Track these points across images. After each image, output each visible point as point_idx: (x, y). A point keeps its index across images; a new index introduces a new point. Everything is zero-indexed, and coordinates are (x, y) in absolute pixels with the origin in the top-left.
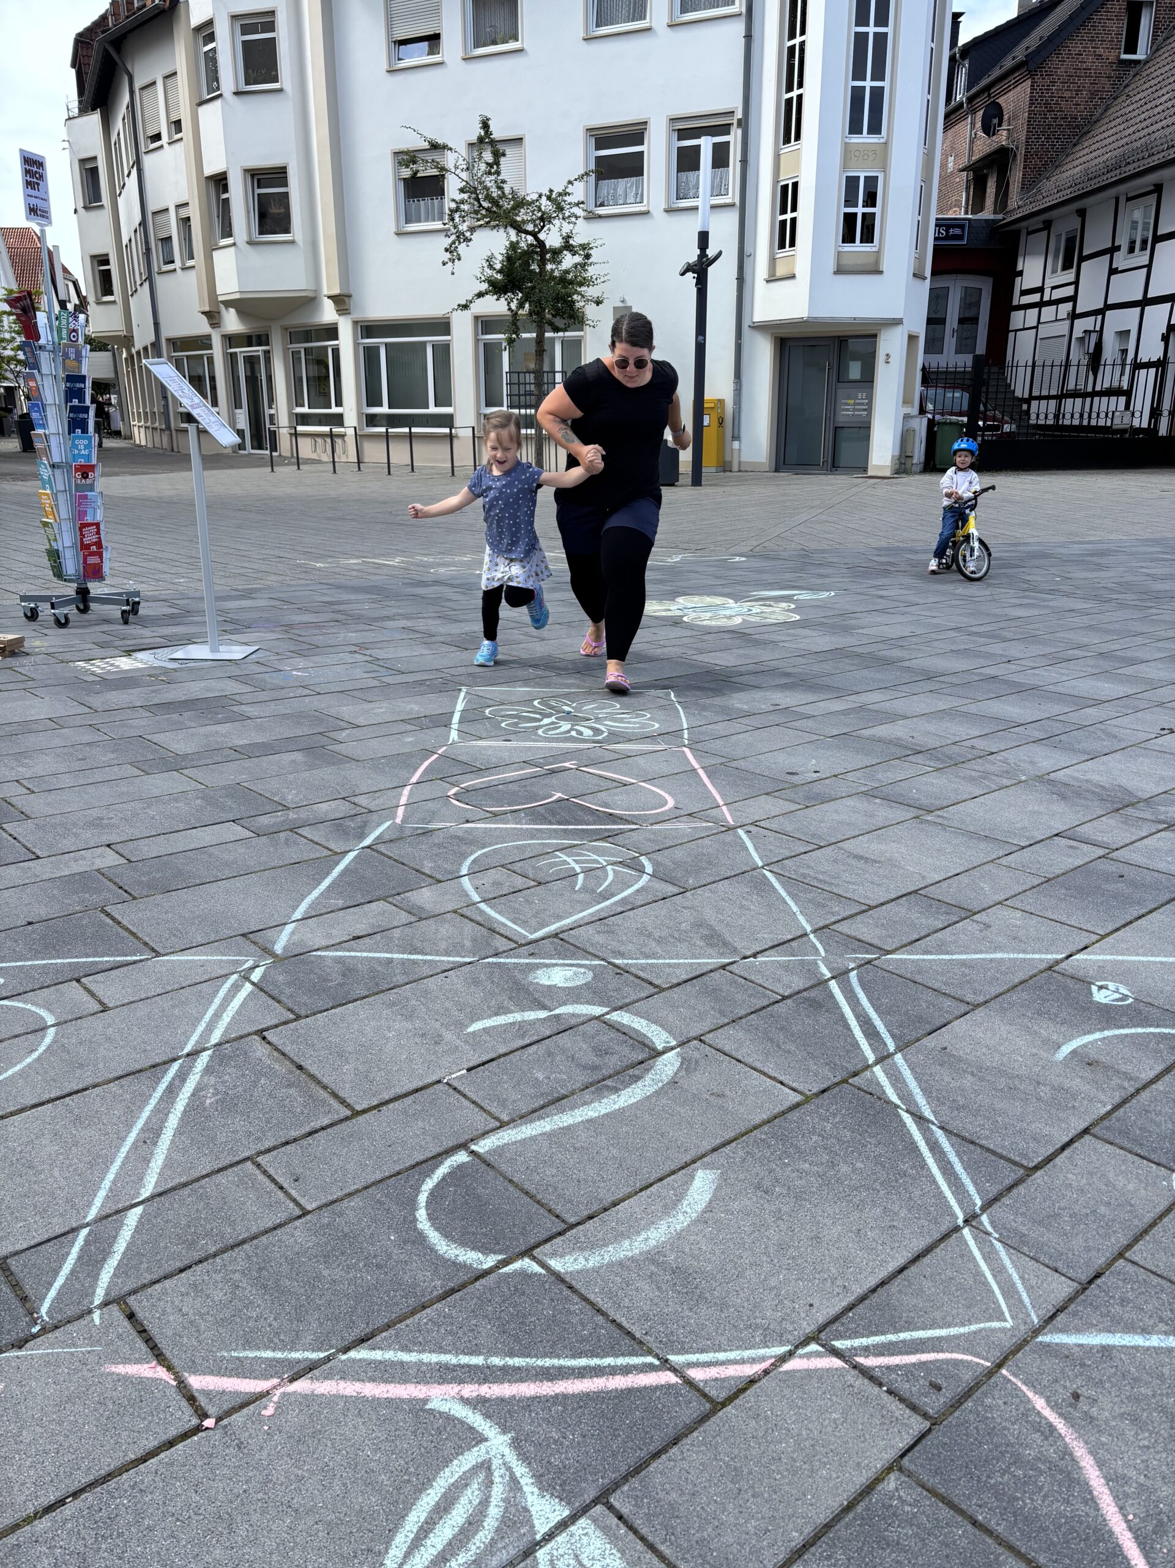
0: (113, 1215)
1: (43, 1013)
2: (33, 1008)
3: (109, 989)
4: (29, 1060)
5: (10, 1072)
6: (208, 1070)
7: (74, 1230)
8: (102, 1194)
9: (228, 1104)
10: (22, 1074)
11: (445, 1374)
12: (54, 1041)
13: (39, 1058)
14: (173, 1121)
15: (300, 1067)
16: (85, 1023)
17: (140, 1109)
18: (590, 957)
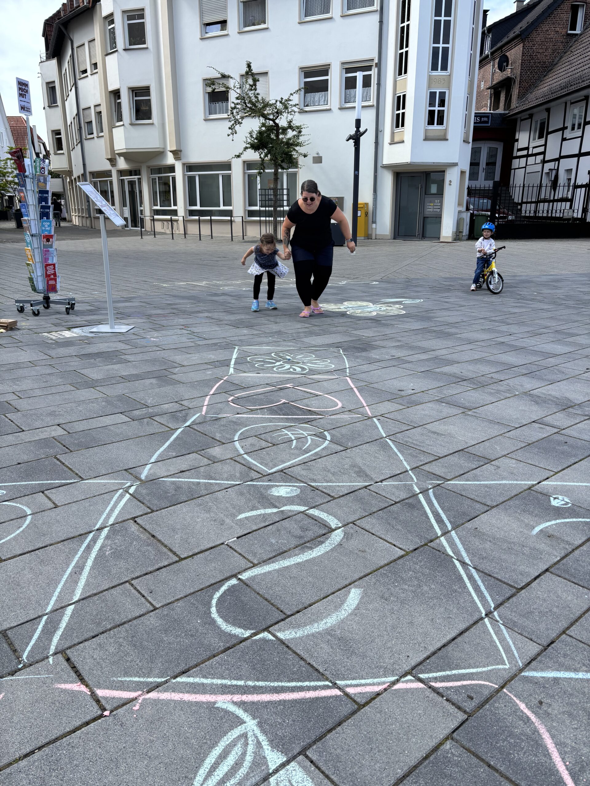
0: (60, 609)
1: (25, 508)
2: (20, 506)
3: (58, 496)
4: (18, 532)
5: (9, 538)
6: (107, 537)
7: (40, 617)
8: (54, 599)
9: (117, 554)
10: (15, 539)
11: (225, 690)
12: (31, 522)
13: (23, 531)
14: (90, 563)
15: (153, 536)
16: (46, 513)
17: (74, 556)
18: (299, 482)
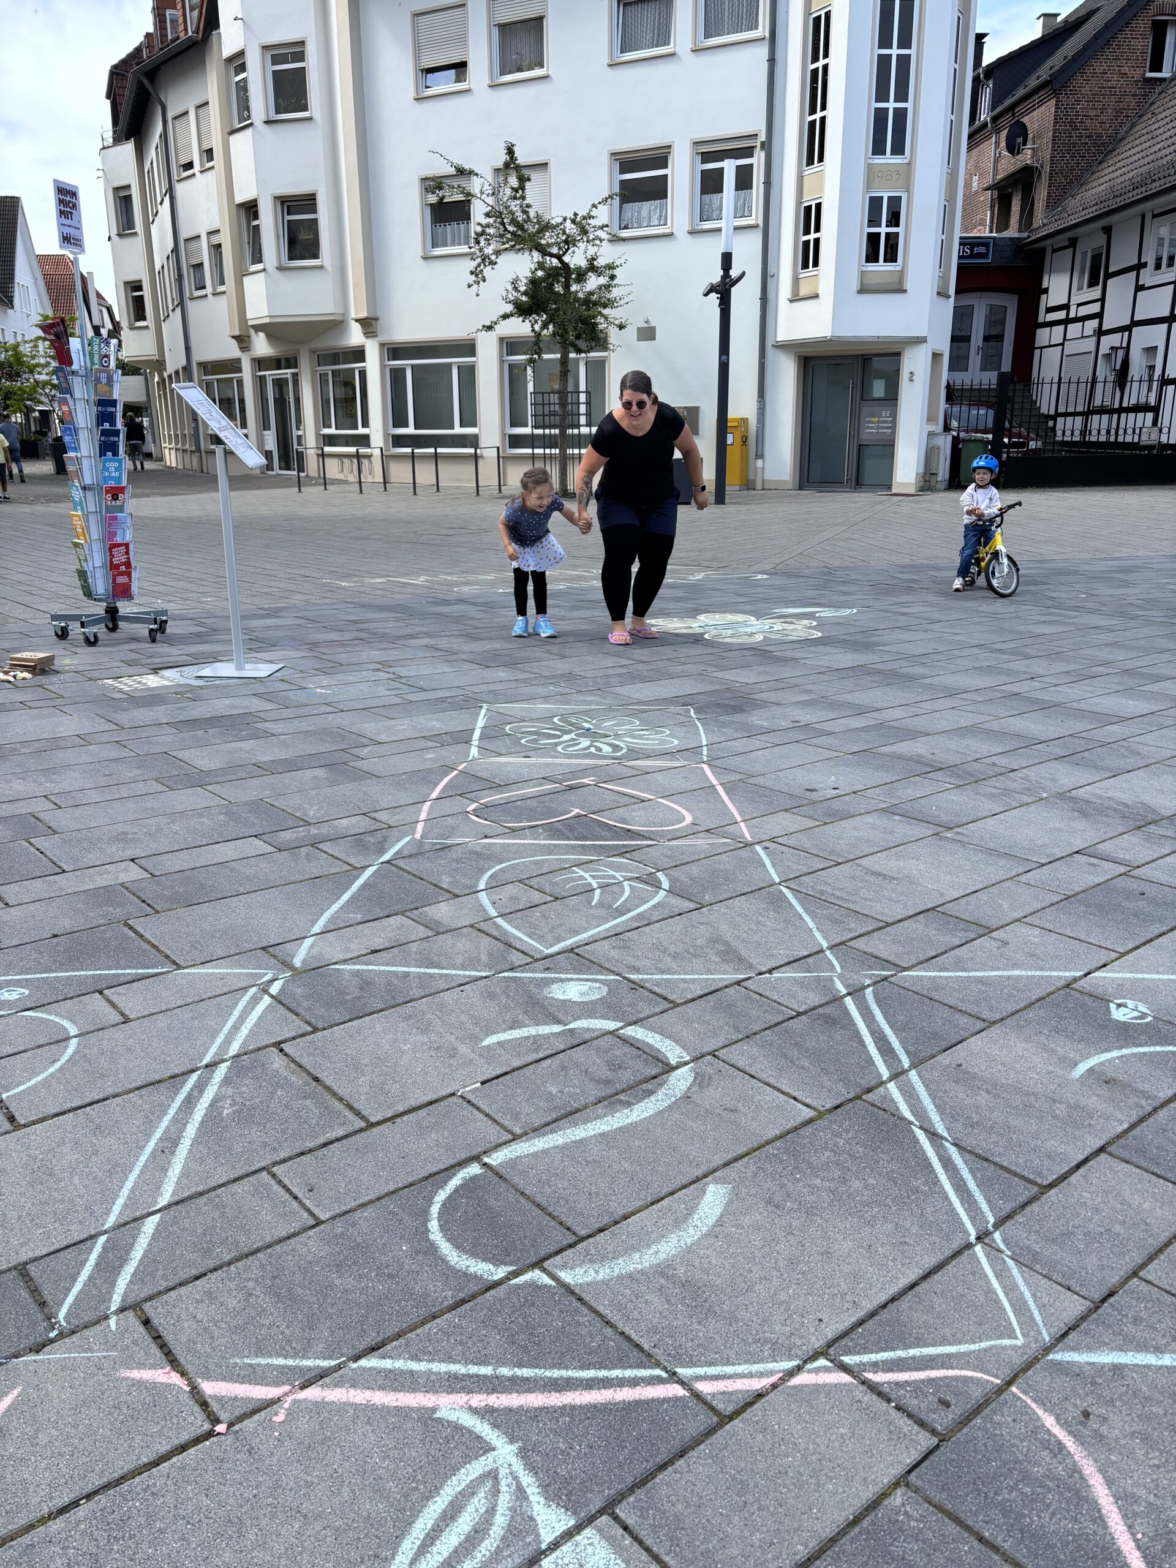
0: (131, 1223)
1: (66, 1023)
2: (57, 1019)
3: (131, 1000)
4: (52, 1070)
5: (33, 1082)
6: (226, 1081)
7: (93, 1237)
8: (120, 1202)
9: (245, 1115)
10: (45, 1083)
11: (454, 1384)
12: (77, 1052)
13: (61, 1069)
14: (191, 1131)
15: (316, 1079)
16: (107, 1034)
17: (159, 1119)
18: (605, 972)
